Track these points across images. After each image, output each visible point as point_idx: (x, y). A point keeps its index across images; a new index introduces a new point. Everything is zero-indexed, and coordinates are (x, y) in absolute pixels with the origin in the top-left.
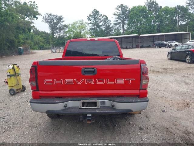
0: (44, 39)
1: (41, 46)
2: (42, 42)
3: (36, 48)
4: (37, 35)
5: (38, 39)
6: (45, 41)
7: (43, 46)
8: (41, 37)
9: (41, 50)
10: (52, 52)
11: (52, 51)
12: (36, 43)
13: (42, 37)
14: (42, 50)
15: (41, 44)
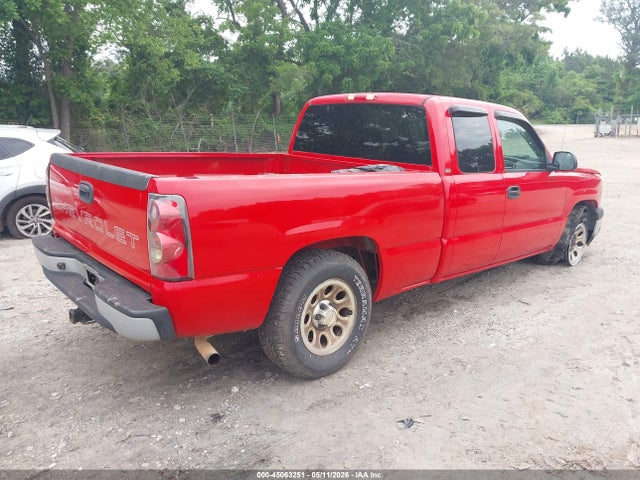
0: (599, 83)
1: (577, 110)
2: (588, 95)
3: (559, 117)
4: (572, 72)
5: (574, 84)
6: (598, 92)
7: (586, 110)
8: (587, 77)
9: (575, 123)
10: (597, 135)
11: (598, 129)
12: (562, 100)
13: (591, 76)
14: (580, 123)
15: (581, 103)
